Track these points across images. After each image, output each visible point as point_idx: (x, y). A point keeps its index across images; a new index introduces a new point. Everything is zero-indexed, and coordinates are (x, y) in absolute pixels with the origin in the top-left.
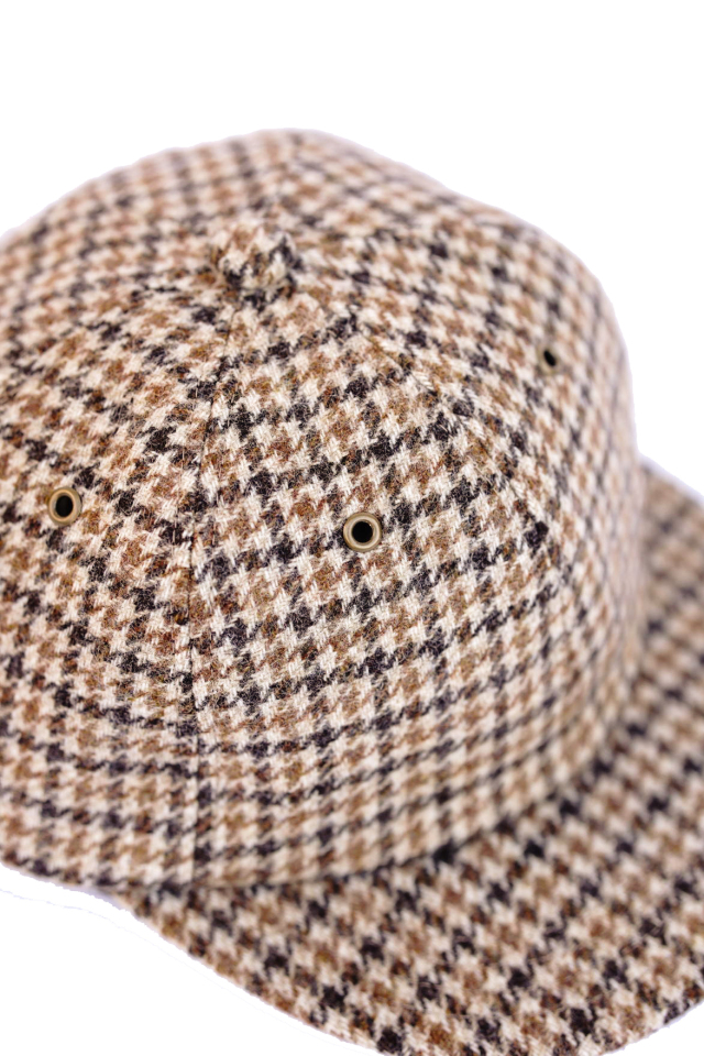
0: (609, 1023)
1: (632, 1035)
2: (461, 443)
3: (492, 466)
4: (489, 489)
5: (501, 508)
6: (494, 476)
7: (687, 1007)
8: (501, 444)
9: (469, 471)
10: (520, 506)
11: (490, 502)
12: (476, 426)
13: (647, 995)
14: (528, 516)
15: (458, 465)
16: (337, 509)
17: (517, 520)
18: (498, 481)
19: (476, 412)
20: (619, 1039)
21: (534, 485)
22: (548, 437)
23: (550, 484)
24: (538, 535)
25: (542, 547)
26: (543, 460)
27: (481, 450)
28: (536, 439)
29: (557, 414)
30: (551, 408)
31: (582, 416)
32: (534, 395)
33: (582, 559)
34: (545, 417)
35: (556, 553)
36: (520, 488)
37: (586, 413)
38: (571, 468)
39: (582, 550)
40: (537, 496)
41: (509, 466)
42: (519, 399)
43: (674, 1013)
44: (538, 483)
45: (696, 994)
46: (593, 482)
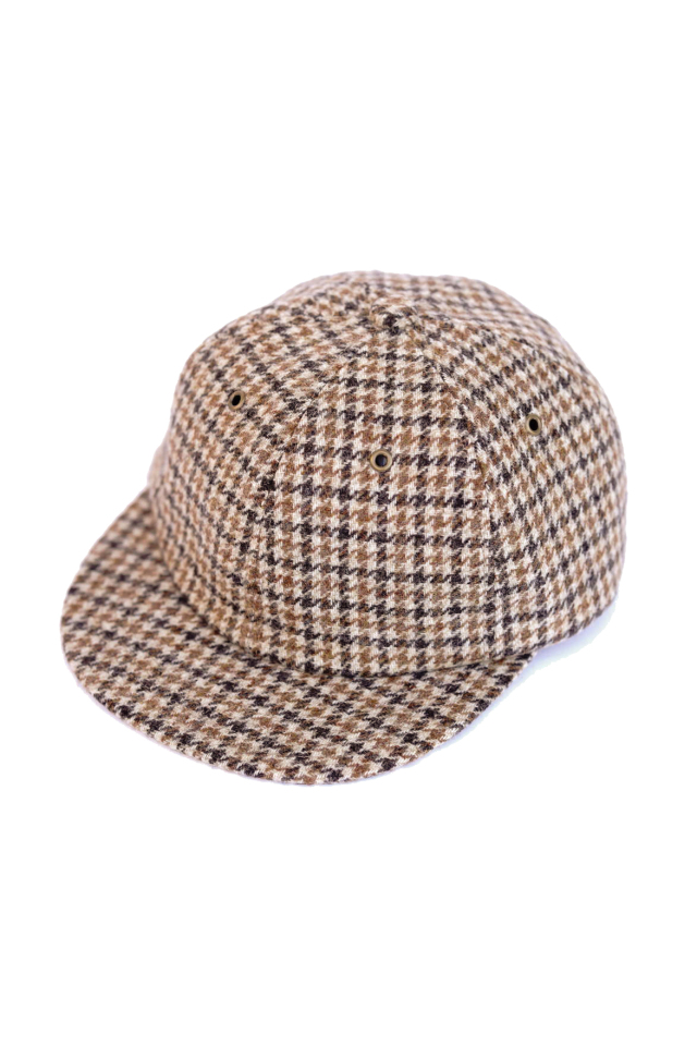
0: (88, 671)
1: (83, 682)
2: (291, 417)
3: (287, 439)
4: (274, 443)
5: (269, 455)
6: (282, 442)
7: (104, 704)
8: (302, 440)
9: (278, 428)
10: (275, 465)
11: (268, 447)
12: (305, 421)
13: (106, 685)
14: (273, 472)
15: (279, 421)
16: (243, 383)
17: (268, 468)
18: (281, 446)
19: (313, 419)
20: (81, 676)
21: (291, 468)
22: (327, 471)
23: (299, 479)
24: (268, 485)
25: (266, 493)
26: (309, 469)
27: (293, 429)
28: (318, 460)
29: (346, 473)
30: (348, 467)
31: (364, 496)
32: (347, 452)
33: (284, 530)
34: (338, 464)
35: (271, 504)
36: (284, 460)
37: (369, 500)
38: (323, 495)
39: (287, 527)
40: (286, 473)
41: (290, 449)
42: (339, 443)
43: (98, 697)
44: (294, 471)
45: (111, 705)
46: (334, 522)
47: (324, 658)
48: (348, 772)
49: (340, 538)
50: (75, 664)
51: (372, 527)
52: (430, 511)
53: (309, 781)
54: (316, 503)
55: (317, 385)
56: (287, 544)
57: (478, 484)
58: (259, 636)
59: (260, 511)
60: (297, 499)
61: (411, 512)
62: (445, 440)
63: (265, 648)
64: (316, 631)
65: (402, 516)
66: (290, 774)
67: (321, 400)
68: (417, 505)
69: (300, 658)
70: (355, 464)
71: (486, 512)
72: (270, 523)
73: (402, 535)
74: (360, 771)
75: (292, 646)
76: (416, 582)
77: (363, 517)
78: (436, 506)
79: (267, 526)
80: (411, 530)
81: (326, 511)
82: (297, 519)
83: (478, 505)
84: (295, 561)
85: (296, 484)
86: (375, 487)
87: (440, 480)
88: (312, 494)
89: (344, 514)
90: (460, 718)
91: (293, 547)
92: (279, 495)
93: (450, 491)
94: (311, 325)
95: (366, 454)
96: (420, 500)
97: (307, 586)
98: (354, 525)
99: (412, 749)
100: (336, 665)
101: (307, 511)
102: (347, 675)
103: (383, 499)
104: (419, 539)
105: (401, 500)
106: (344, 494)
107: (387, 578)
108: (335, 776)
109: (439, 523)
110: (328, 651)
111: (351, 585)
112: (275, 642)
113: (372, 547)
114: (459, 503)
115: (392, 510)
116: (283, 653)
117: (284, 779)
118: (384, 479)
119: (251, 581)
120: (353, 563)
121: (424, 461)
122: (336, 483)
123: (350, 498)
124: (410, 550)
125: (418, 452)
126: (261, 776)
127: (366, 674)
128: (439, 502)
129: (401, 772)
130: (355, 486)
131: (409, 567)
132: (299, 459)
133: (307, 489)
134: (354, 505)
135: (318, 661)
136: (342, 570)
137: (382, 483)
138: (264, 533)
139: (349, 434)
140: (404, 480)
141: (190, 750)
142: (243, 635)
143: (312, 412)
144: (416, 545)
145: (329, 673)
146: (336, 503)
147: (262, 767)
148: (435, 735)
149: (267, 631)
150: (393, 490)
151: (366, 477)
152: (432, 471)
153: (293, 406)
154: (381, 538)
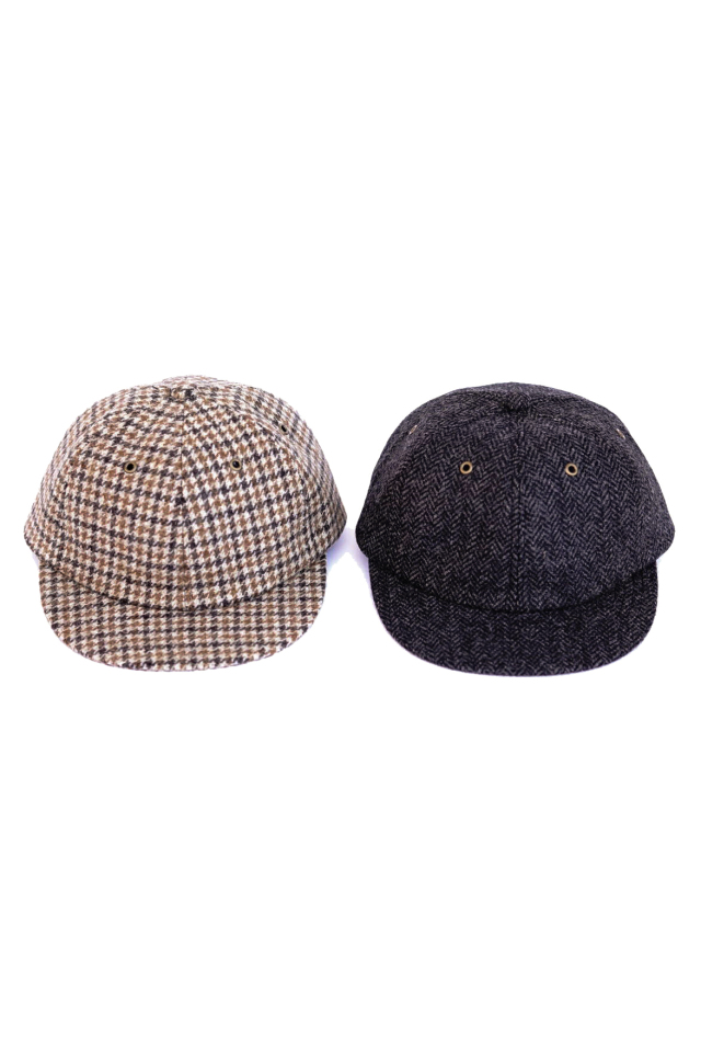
0: (107, 656)
2: (176, 460)
3: (180, 472)
4: (173, 477)
5: (173, 485)
6: (177, 475)
8: (189, 469)
9: (171, 469)
10: (180, 489)
11: (170, 481)
12: (184, 459)
13: (124, 658)
14: (180, 493)
15: (169, 465)
16: (129, 458)
17: (176, 492)
18: (178, 477)
19: (188, 456)
21: (190, 487)
22: (211, 480)
23: (197, 491)
24: (181, 501)
25: (181, 506)
26: (201, 483)
27: (180, 465)
28: (203, 476)
29: (221, 478)
30: (221, 475)
31: (235, 487)
32: (217, 467)
33: (198, 524)
34: (215, 475)
35: (186, 512)
36: (184, 483)
37: (238, 488)
38: (213, 495)
39: (199, 521)
40: (189, 490)
41: (185, 476)
42: (210, 463)
43: (126, 665)
44: (193, 487)
45: (138, 666)
46: (224, 508)
47: (232, 594)
48: (289, 640)
49: (229, 516)
50: (97, 657)
51: (244, 503)
52: (270, 483)
53: (273, 652)
54: (211, 501)
55: (177, 439)
56: (202, 531)
57: (288, 460)
58: (191, 597)
59: (180, 518)
60: (200, 502)
61: (261, 487)
62: (261, 443)
63: (197, 602)
64: (225, 579)
65: (257, 491)
66: (262, 652)
67: (186, 445)
68: (263, 483)
69: (219, 600)
70: (224, 471)
71: (297, 474)
72: (188, 523)
73: (260, 503)
74: (294, 637)
75: (212, 595)
76: (273, 528)
77: (238, 499)
78: (272, 480)
79: (187, 526)
80: (264, 498)
81: (217, 504)
82: (204, 514)
83: (292, 472)
84: (208, 540)
85: (197, 494)
86: (239, 480)
87: (270, 464)
88: (207, 496)
89: (228, 501)
90: (319, 595)
91: (205, 532)
92: (189, 505)
93: (276, 469)
94: (143, 413)
95: (227, 464)
96: (264, 479)
97: (217, 552)
98: (234, 506)
99: (310, 618)
100: (240, 596)
101: (207, 507)
102: (247, 599)
103: (245, 485)
104: (269, 502)
105: (254, 483)
106: (224, 490)
107: (258, 531)
108: (284, 644)
109: (277, 489)
110: (234, 589)
111: (240, 543)
112: (202, 596)
113: (247, 515)
114: (283, 473)
115: (251, 490)
116: (208, 601)
117: (261, 656)
118: (242, 474)
119: (182, 564)
120: (239, 529)
121: (257, 457)
122: (218, 485)
123: (228, 491)
124: (266, 510)
125: (251, 454)
126: (247, 660)
127: (256, 594)
128: (273, 477)
129: (312, 628)
130: (228, 483)
131: (268, 521)
132: (193, 480)
133: (204, 495)
134: (231, 495)
135: (230, 597)
136: (234, 535)
137: (241, 477)
138: (186, 530)
139: (212, 456)
140: (252, 471)
141: (201, 665)
142: (180, 601)
143: (185, 452)
144: (268, 506)
145: (237, 602)
146: (221, 497)
147: (245, 656)
148: (314, 607)
149: (195, 592)
150: (248, 479)
151: (232, 476)
152: (264, 461)
153: (173, 454)
154: (250, 508)
